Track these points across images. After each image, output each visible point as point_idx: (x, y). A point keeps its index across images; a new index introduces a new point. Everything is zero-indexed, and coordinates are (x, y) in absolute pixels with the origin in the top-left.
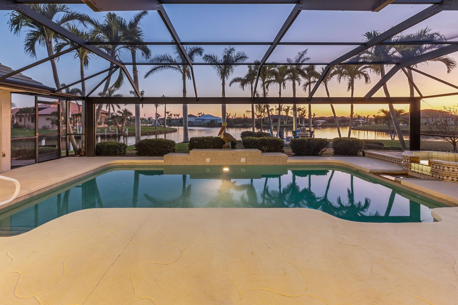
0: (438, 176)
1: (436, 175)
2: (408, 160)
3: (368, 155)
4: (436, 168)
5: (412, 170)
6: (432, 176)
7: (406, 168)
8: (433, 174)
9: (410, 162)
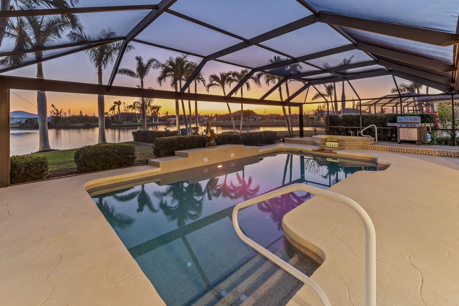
0: (342, 147)
1: (341, 147)
2: (324, 140)
3: (287, 141)
4: (341, 143)
5: (327, 146)
6: (339, 148)
7: (323, 146)
8: (339, 146)
9: (325, 142)
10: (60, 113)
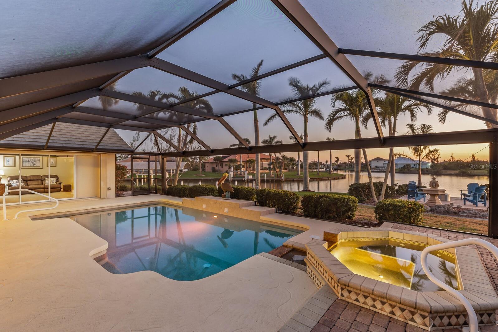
10: (437, 159)
